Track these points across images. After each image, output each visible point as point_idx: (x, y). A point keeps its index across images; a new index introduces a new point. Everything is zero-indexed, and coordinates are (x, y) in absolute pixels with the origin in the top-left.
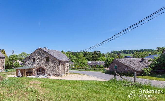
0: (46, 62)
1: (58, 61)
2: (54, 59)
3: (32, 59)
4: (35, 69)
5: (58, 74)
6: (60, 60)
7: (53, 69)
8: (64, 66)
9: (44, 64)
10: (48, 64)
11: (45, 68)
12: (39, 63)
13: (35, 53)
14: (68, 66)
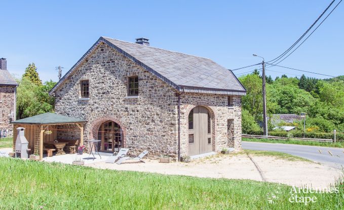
0: (127, 97)
1: (173, 89)
2: (158, 82)
3: (78, 87)
4: (89, 128)
5: (171, 149)
6: (178, 87)
7: (152, 125)
8: (211, 116)
9: (120, 105)
10: (133, 106)
11: (123, 121)
12: (103, 104)
13: (86, 61)
14: (236, 119)
